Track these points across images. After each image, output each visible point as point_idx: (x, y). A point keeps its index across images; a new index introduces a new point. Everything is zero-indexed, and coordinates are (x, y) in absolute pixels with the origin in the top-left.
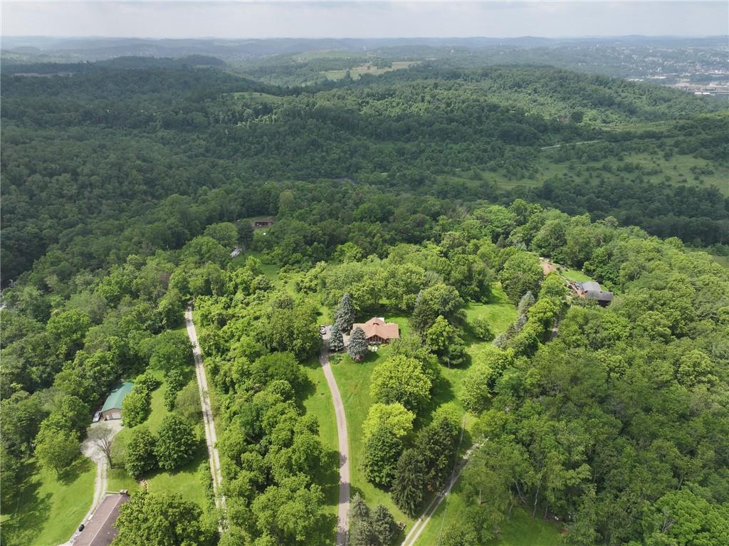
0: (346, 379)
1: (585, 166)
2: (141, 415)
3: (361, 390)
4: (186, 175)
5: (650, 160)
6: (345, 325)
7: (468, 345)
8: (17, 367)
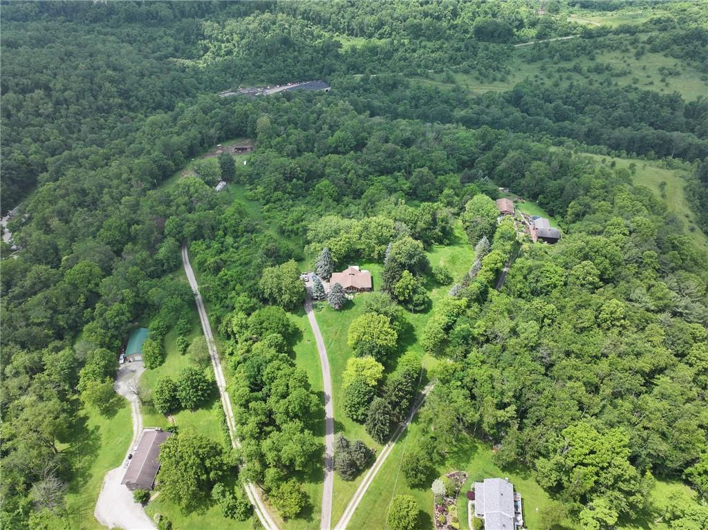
0: (328, 326)
1: (557, 67)
2: (160, 359)
3: (341, 336)
4: (159, 84)
5: (621, 60)
6: (325, 275)
7: (430, 290)
8: (46, 317)
